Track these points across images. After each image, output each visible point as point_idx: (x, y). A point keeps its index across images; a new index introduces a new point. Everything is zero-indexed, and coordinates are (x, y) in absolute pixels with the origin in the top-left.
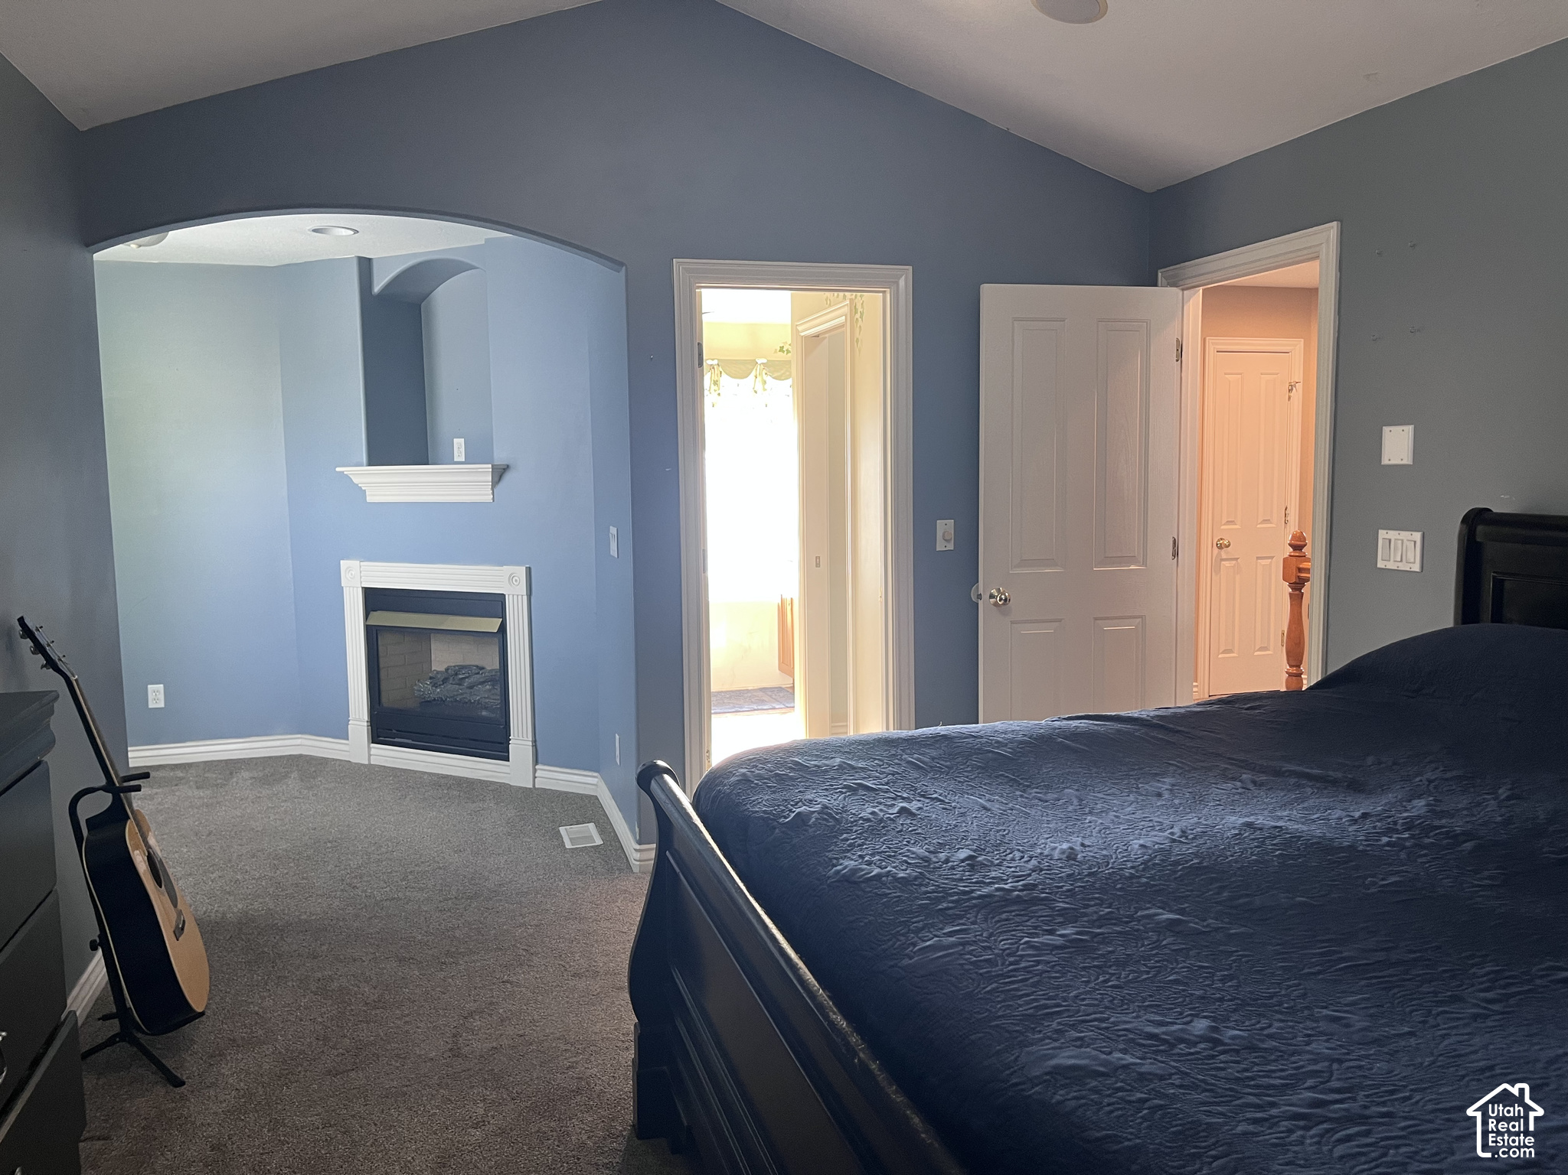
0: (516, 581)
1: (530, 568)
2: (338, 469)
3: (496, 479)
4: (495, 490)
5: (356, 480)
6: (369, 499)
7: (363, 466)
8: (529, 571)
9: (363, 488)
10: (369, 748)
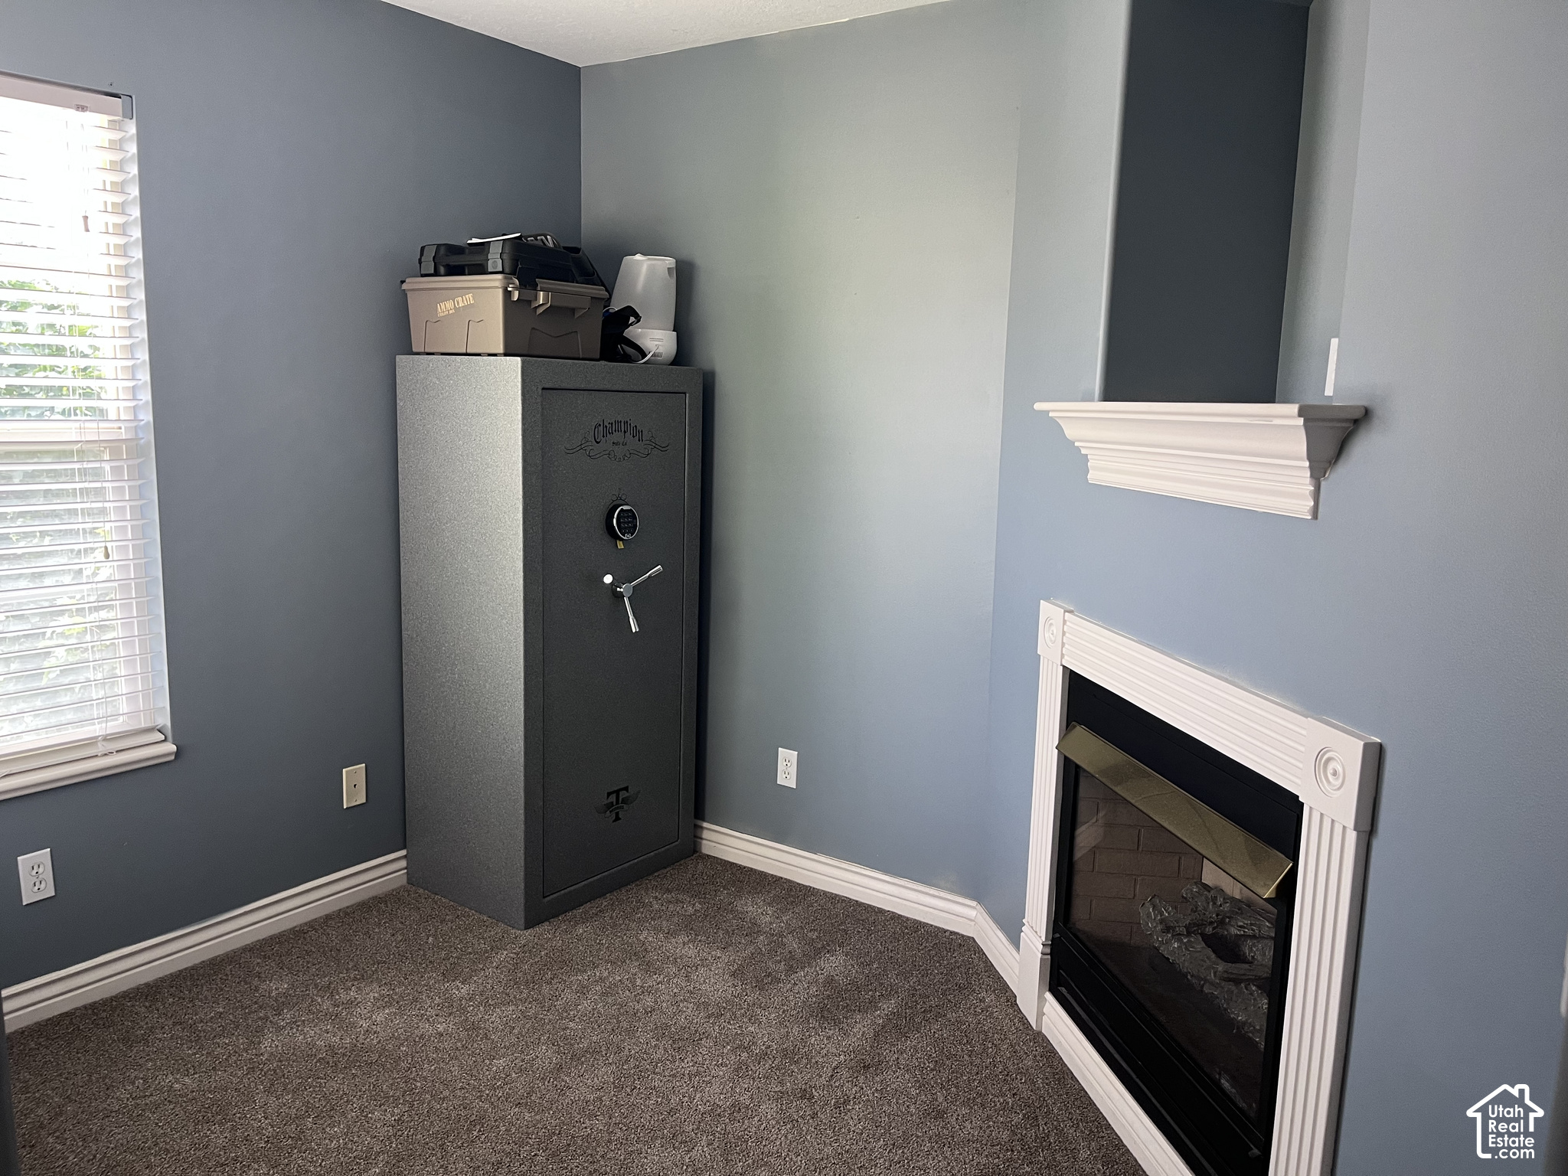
0: (1335, 773)
1: (1381, 749)
2: (1038, 406)
3: (1331, 450)
4: (1323, 484)
5: (1070, 432)
6: (1093, 477)
7: (1092, 400)
8: (1375, 760)
9: (1083, 451)
10: (1041, 1000)
